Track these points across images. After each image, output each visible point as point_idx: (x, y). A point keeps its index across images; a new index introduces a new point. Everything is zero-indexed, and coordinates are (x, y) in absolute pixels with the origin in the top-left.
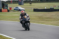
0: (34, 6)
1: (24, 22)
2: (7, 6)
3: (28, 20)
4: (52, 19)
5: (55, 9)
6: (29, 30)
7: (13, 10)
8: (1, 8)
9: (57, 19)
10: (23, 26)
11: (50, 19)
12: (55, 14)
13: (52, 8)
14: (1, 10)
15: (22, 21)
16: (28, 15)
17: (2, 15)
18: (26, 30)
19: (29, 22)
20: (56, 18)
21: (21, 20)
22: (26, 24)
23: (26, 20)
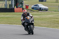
1: (27, 24)
2: (22, 3)
3: (32, 21)
6: (33, 34)
7: (31, 9)
8: (13, 7)
10: (25, 29)
14: (14, 9)
15: (24, 23)
16: (31, 16)
17: (15, 16)
18: (29, 34)
19: (33, 24)
21: (23, 21)
22: (29, 27)
23: (29, 22)
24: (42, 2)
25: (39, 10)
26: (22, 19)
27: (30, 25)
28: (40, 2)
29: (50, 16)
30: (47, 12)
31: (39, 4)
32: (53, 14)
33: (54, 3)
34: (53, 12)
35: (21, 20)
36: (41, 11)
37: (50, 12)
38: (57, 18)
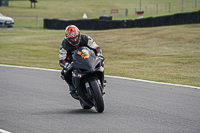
0: (44, 8)
1: (80, 76)
5: (115, 22)
9: (122, 53)
10: (73, 92)
12: (115, 37)
13: (106, 18)
19: (100, 75)
20: (121, 50)
21: (68, 66)
22: (87, 85)
26: (64, 57)
27: (93, 80)
30: (10, 29)
34: (25, 30)
35: (61, 61)
37: (19, 30)
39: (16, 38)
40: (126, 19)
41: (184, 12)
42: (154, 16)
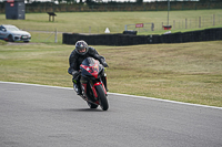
4: (131, 73)
11: (124, 73)
12: (140, 54)
20: (146, 68)
24: (14, 21)
25: (7, 41)
28: (10, 21)
29: (36, 55)
31: (7, 24)
32: (43, 49)
33: (45, 24)
34: (43, 45)
36: (13, 41)
37: (35, 45)
38: (52, 61)
39: (33, 54)
40: (151, 34)
41: (216, 27)
42: (183, 31)
